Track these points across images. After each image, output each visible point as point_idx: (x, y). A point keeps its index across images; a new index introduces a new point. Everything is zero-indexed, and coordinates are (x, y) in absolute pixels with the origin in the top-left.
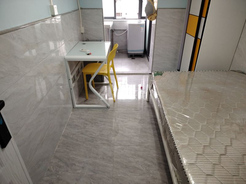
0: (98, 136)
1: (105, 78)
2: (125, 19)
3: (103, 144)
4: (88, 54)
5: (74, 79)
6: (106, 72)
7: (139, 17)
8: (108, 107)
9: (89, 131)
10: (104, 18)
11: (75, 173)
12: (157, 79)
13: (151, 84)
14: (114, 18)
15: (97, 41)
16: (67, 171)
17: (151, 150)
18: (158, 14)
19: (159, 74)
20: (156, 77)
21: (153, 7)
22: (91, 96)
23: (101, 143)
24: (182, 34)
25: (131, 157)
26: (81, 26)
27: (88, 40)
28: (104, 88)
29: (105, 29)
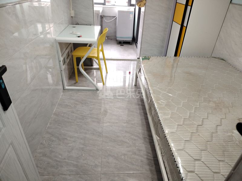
1: (94, 62)
2: (114, 5)
3: (93, 121)
4: (79, 37)
5: (64, 62)
6: (96, 56)
7: (128, 4)
8: (97, 90)
9: (79, 111)
10: (94, 4)
12: (144, 63)
13: (138, 69)
14: (104, 4)
15: (87, 25)
18: (147, 1)
19: (146, 58)
20: (143, 61)
22: (80, 79)
23: (91, 121)
25: (120, 133)
26: (71, 9)
27: (77, 24)
28: (94, 72)
29: (94, 14)
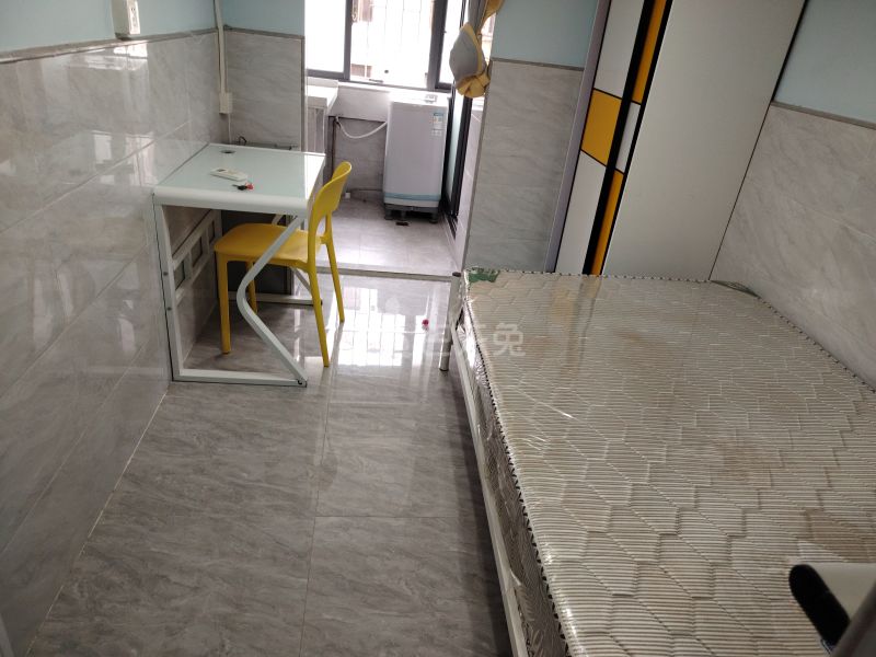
0: (259, 481)
1: (297, 281)
2: (380, 83)
3: (277, 508)
4: (242, 188)
5: (182, 276)
6: (304, 258)
7: (428, 83)
8: (301, 384)
9: (226, 464)
10: (306, 73)
11: (163, 609)
12: (477, 294)
13: (455, 311)
14: (344, 77)
15: (276, 146)
16: (137, 601)
17: (443, 530)
18: (492, 78)
19: (484, 276)
20: (473, 284)
21: (478, 53)
22: (239, 340)
23: (269, 507)
24: (569, 153)
25: (376, 556)
26: (223, 88)
27: (242, 141)
28: (292, 315)
29: (307, 110)
